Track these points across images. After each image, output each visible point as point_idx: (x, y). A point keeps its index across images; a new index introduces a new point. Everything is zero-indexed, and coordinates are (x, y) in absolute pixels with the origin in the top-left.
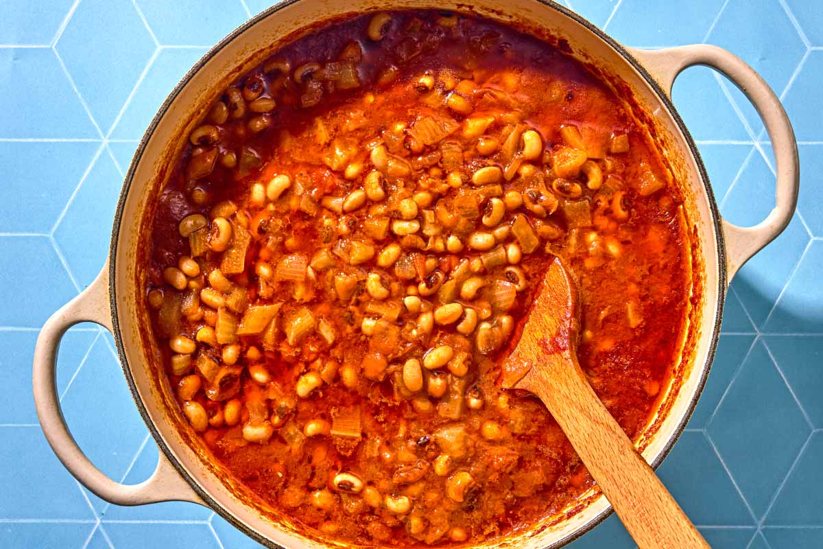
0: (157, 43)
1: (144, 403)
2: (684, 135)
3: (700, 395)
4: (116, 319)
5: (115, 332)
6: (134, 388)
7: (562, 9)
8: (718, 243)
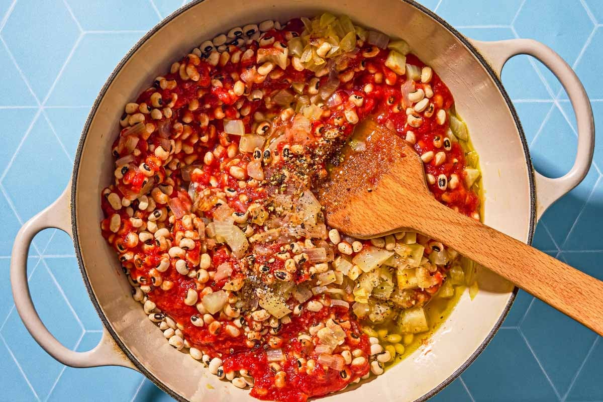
0: (81, 29)
1: (93, 291)
2: (509, 107)
3: (512, 303)
4: (75, 227)
5: (74, 237)
6: (86, 280)
7: (422, 7)
8: (531, 189)
